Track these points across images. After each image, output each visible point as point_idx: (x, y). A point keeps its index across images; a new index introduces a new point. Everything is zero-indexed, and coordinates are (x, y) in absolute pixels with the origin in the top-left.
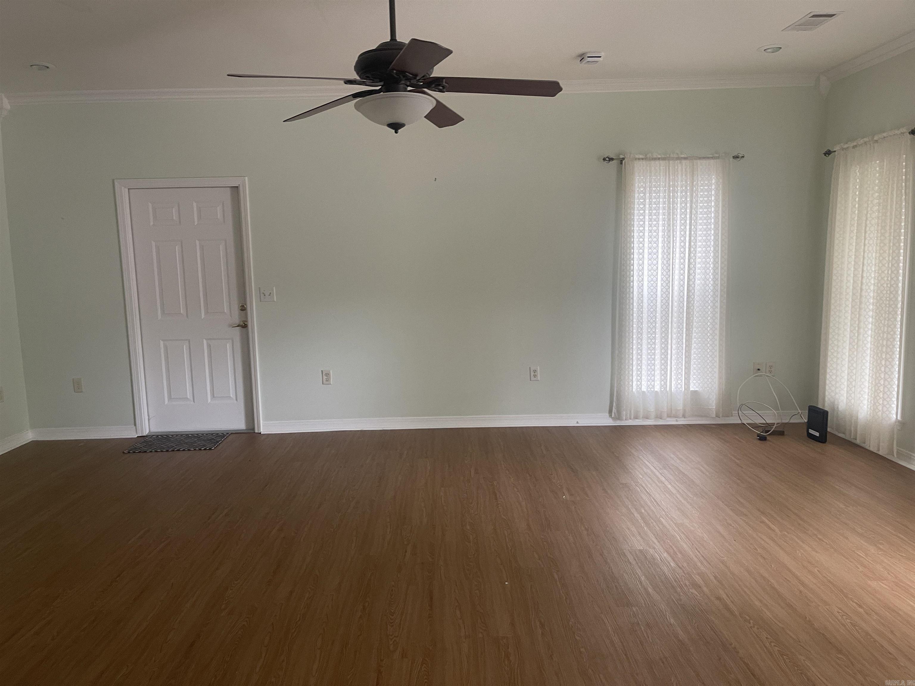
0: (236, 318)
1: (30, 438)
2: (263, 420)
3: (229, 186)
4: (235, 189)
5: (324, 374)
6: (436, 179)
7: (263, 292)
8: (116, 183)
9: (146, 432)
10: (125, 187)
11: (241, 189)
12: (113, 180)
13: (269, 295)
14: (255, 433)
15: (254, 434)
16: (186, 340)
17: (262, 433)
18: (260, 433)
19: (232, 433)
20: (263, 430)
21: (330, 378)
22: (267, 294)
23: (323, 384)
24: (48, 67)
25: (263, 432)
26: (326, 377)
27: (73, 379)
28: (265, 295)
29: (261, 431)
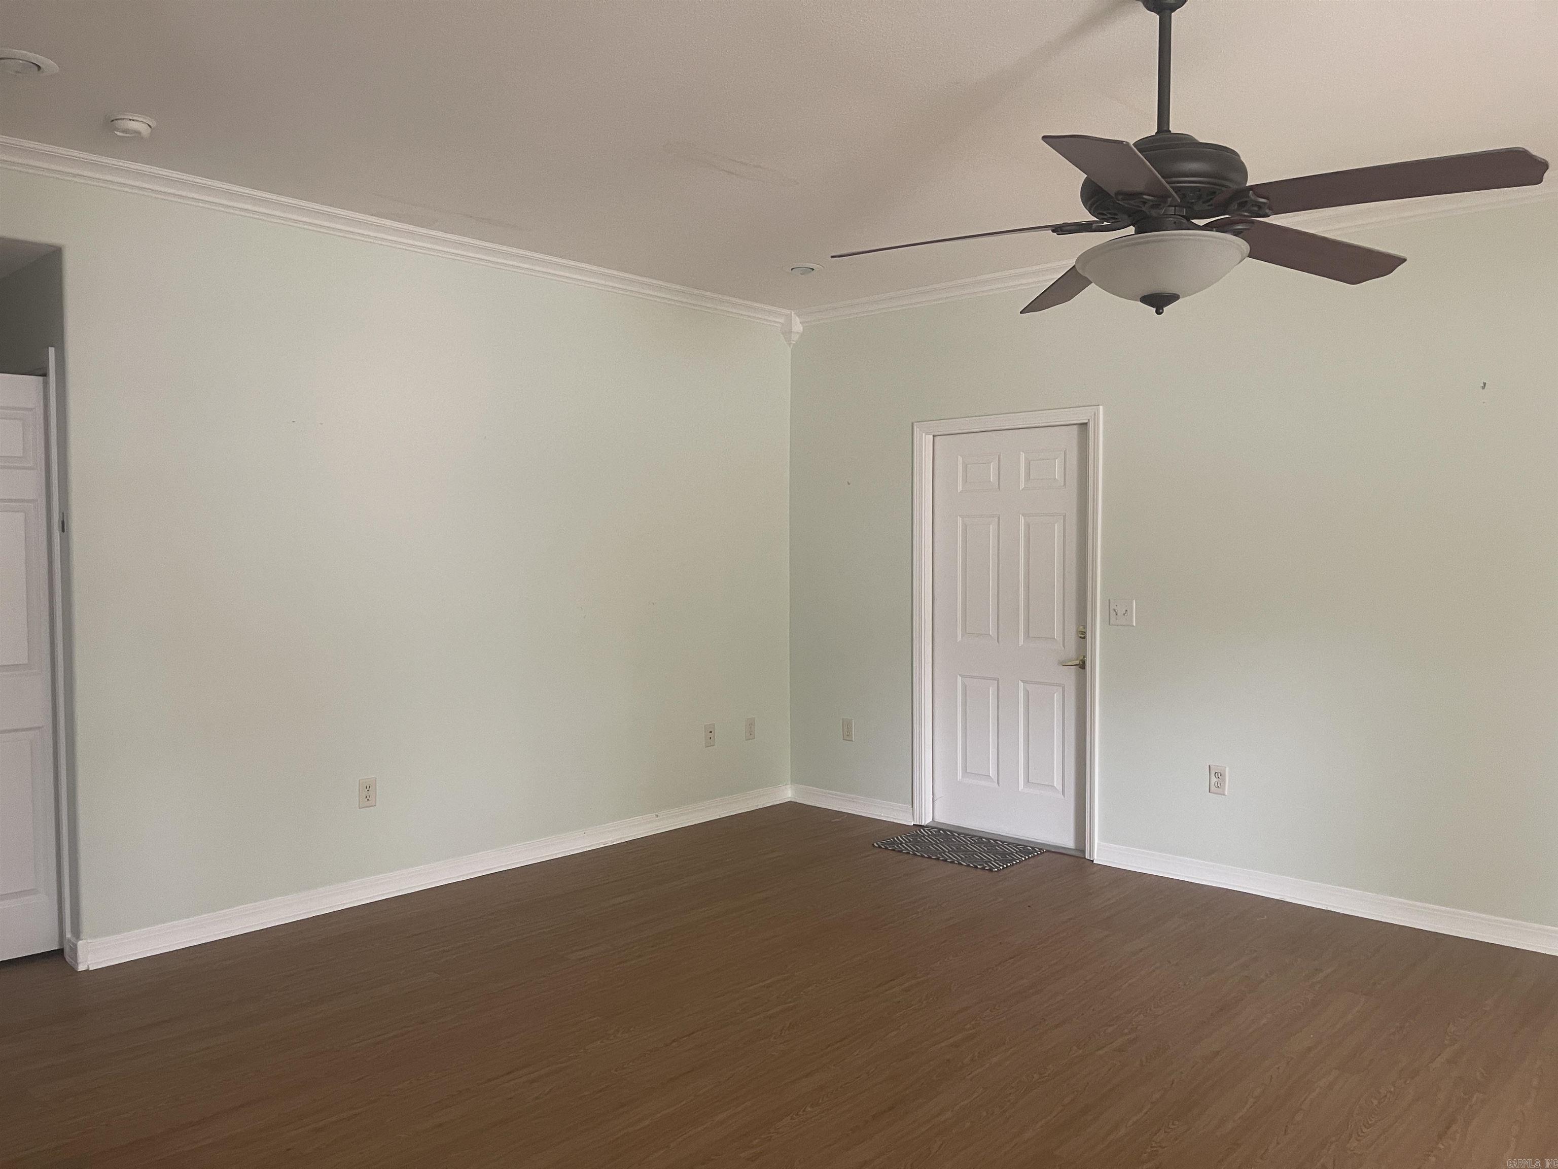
0: (1071, 651)
1: (790, 796)
2: (1100, 839)
3: (1075, 422)
4: (1084, 426)
5: (1213, 775)
6: (1485, 384)
7: (1115, 608)
8: (915, 427)
9: (927, 820)
10: (927, 433)
11: (1091, 425)
12: (913, 423)
13: (1124, 614)
14: (1085, 858)
15: (1083, 860)
16: (994, 679)
17: (1094, 862)
18: (1093, 861)
19: (1047, 851)
20: (1097, 856)
21: (1224, 780)
22: (1120, 611)
23: (1210, 792)
24: (813, 269)
25: (1097, 859)
26: (1216, 780)
27: (843, 719)
28: (1117, 614)
29: (1095, 857)
